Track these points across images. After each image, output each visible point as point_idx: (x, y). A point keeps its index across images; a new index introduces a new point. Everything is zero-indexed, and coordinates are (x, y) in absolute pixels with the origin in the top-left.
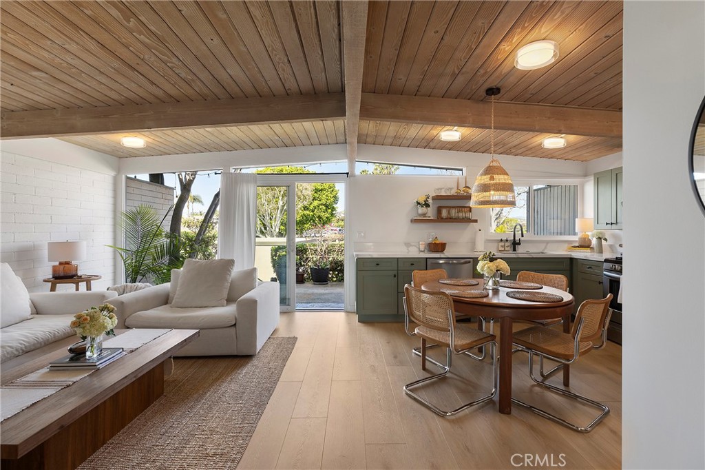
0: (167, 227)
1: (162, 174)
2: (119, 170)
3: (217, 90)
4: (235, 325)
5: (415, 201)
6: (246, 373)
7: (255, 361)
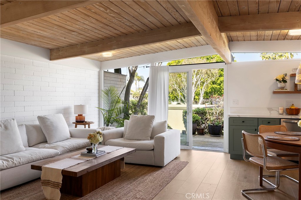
0: (122, 98)
1: (120, 69)
2: (101, 68)
3: (144, 28)
4: (153, 150)
5: (275, 78)
6: (158, 174)
7: (163, 169)
